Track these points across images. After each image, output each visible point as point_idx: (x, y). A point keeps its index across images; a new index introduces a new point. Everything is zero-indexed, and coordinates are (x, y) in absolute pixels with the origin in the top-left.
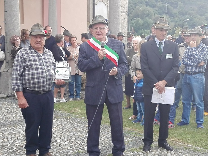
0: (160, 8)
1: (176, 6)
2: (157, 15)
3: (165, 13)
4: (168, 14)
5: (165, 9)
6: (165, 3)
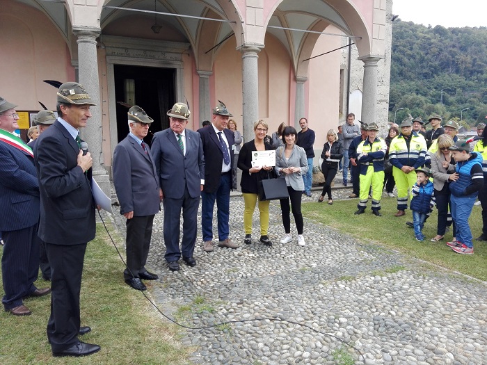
0: (434, 96)
1: (453, 93)
2: (429, 105)
3: (439, 101)
4: (443, 103)
5: (440, 97)
6: (440, 90)
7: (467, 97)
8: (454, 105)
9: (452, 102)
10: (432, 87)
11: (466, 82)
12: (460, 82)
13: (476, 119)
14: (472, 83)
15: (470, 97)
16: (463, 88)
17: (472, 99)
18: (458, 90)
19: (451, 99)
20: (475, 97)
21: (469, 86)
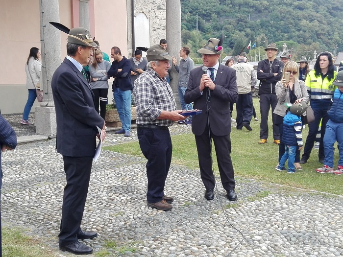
0: (189, 22)
3: (195, 27)
4: (199, 29)
5: (195, 23)
7: (222, 23)
8: (210, 32)
9: (207, 29)
10: (187, 10)
11: (221, 7)
12: (214, 6)
13: (232, 47)
14: (226, 8)
15: (226, 24)
16: (218, 13)
17: (227, 26)
18: (213, 15)
19: (207, 25)
20: (230, 24)
21: (224, 12)
